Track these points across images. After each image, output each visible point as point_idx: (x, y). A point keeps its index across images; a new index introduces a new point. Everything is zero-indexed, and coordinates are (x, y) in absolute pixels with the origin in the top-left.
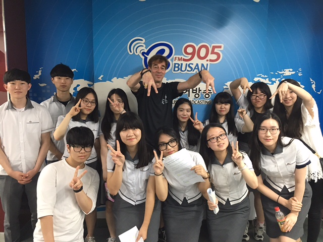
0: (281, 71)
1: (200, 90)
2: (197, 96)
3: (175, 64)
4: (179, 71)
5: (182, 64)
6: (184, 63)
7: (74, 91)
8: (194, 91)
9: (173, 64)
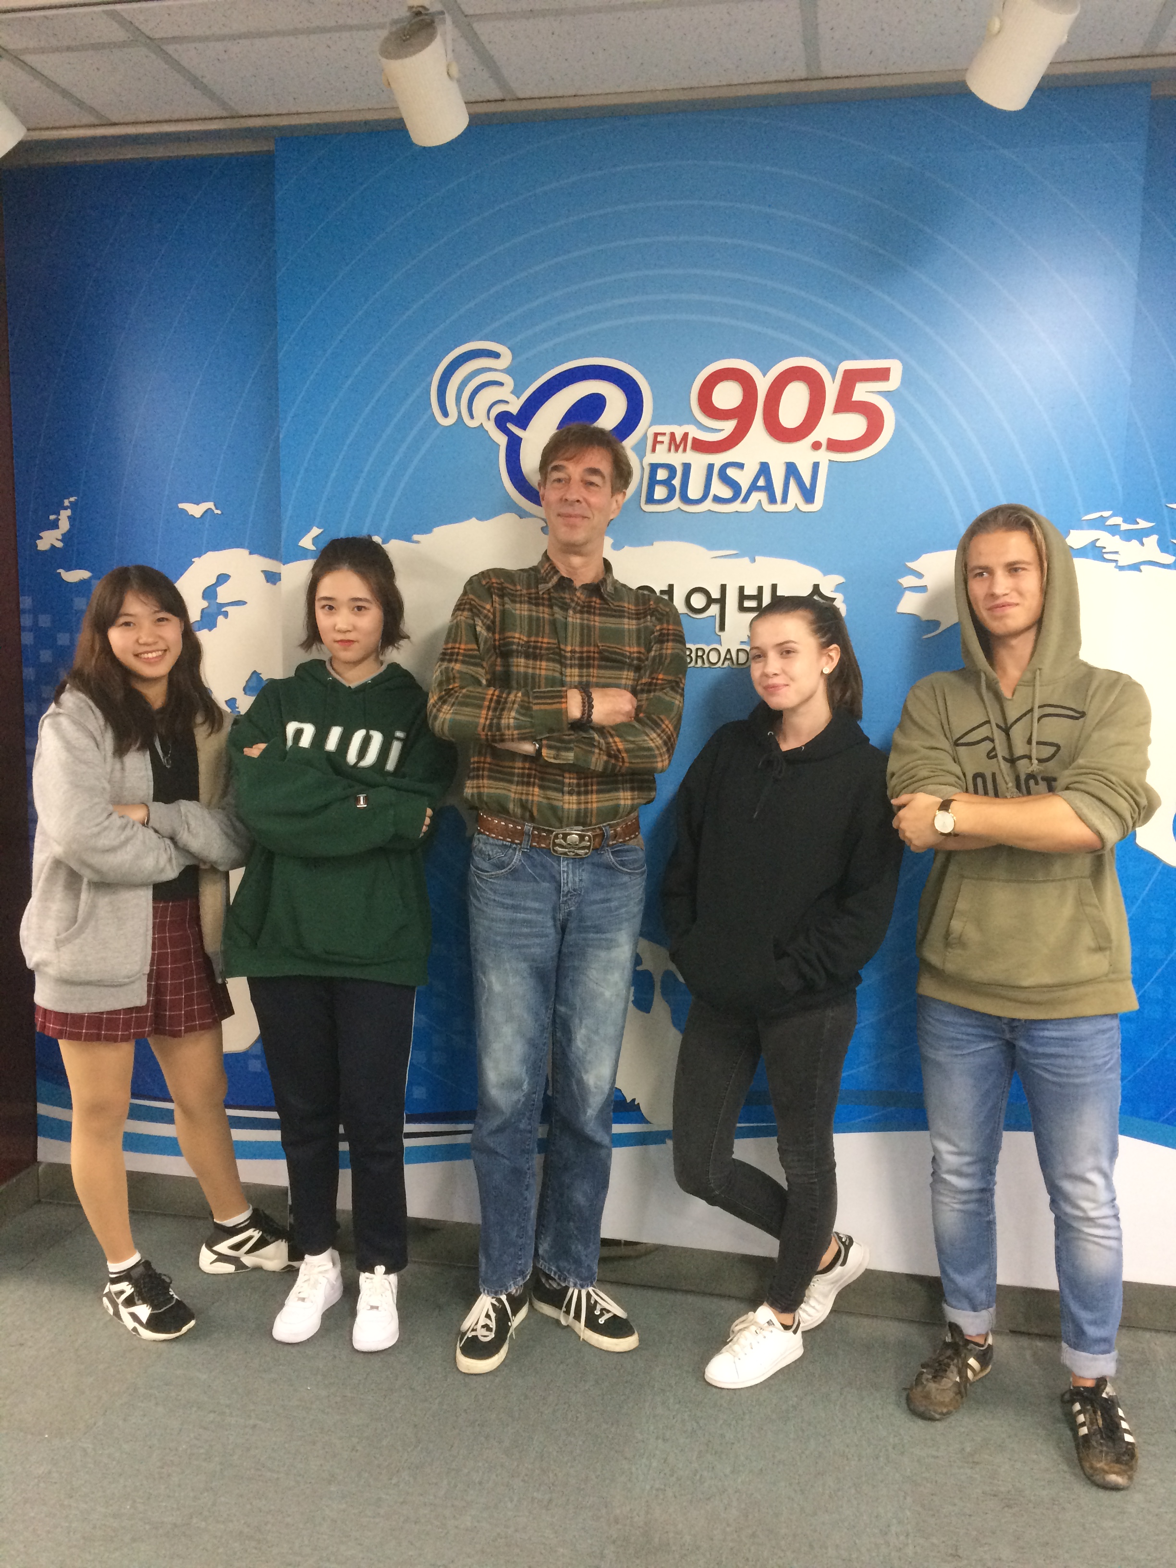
3: (654, 467)
4: (676, 503)
5: (687, 467)
6: (699, 462)
7: (205, 604)
8: (747, 604)
9: (643, 468)
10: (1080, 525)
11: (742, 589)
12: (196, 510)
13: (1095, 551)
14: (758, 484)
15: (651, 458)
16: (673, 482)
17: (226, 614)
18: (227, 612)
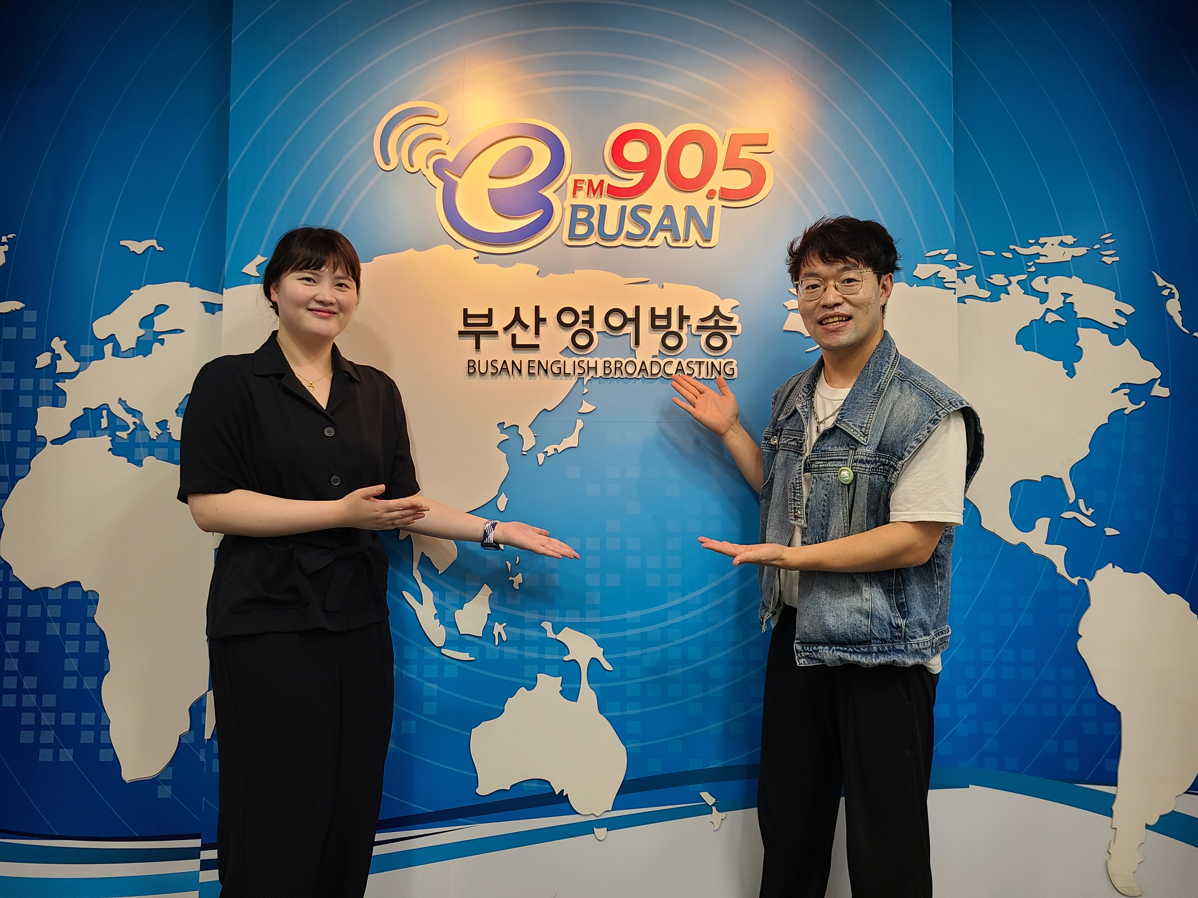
0: (1029, 245)
1: (683, 318)
2: (672, 342)
3: (575, 208)
4: (594, 238)
5: (603, 208)
6: (614, 206)
7: (142, 332)
8: (658, 323)
9: (563, 210)
10: (925, 260)
11: (653, 310)
12: (138, 247)
13: (937, 281)
14: (664, 223)
15: (571, 201)
16: (591, 220)
17: (162, 342)
18: (163, 339)
